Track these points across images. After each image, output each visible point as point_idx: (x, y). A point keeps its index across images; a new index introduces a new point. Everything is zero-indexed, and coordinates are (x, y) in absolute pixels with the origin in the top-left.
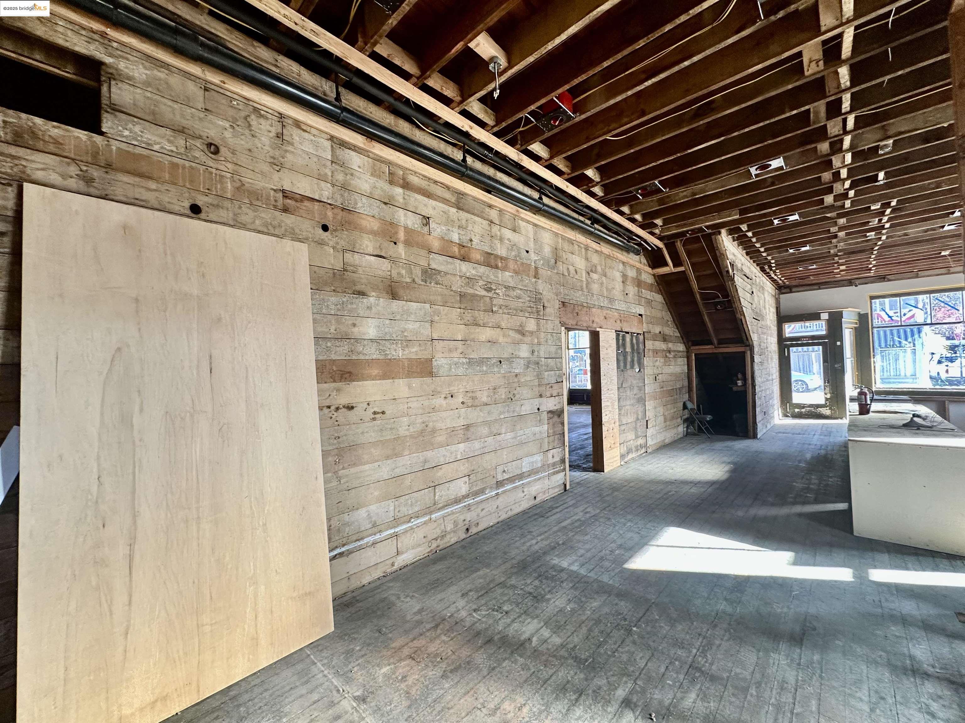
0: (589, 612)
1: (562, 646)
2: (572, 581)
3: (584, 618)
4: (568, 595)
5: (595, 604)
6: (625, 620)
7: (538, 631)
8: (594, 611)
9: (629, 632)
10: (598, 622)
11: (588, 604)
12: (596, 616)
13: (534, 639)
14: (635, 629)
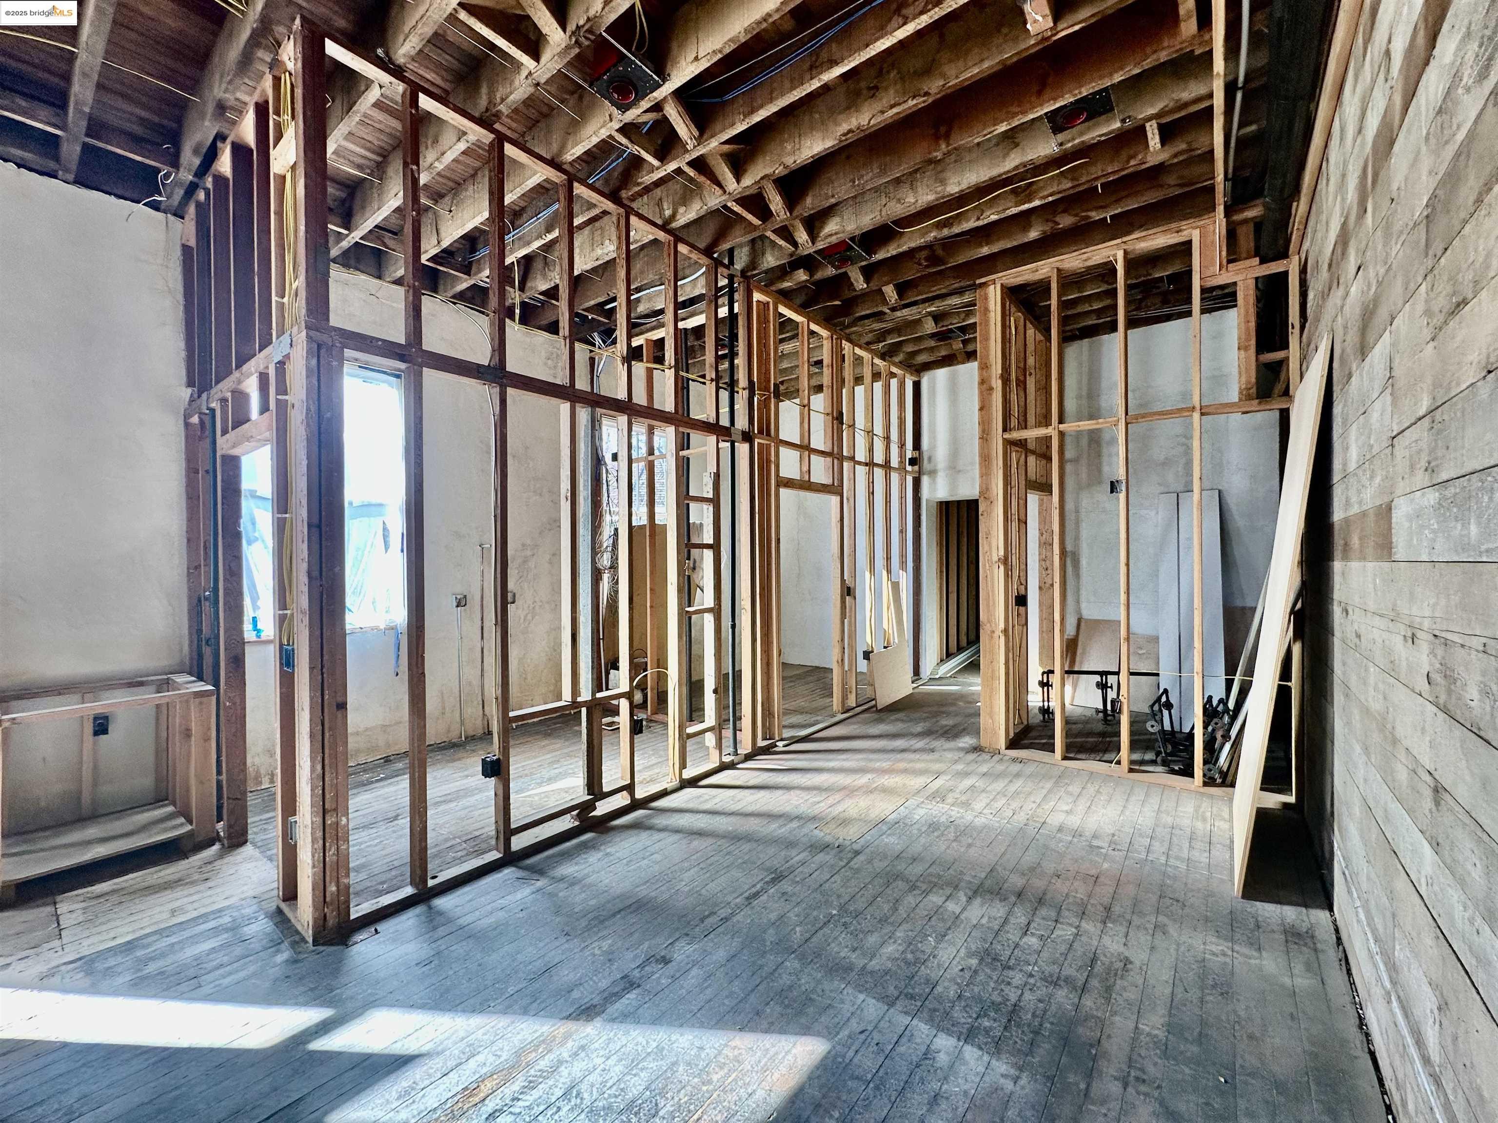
0: (898, 934)
1: (926, 893)
2: (939, 999)
3: (905, 926)
4: (939, 965)
5: (890, 949)
6: (845, 925)
7: (964, 909)
8: (890, 937)
9: (842, 908)
10: (883, 920)
11: (901, 948)
12: (888, 929)
13: (964, 899)
14: (834, 912)
